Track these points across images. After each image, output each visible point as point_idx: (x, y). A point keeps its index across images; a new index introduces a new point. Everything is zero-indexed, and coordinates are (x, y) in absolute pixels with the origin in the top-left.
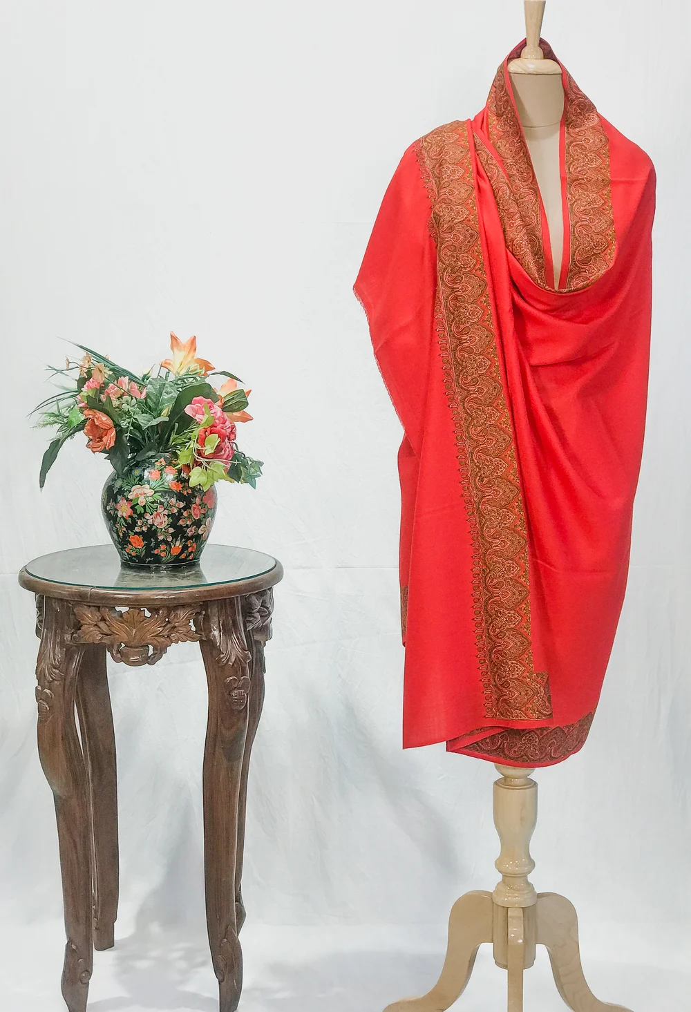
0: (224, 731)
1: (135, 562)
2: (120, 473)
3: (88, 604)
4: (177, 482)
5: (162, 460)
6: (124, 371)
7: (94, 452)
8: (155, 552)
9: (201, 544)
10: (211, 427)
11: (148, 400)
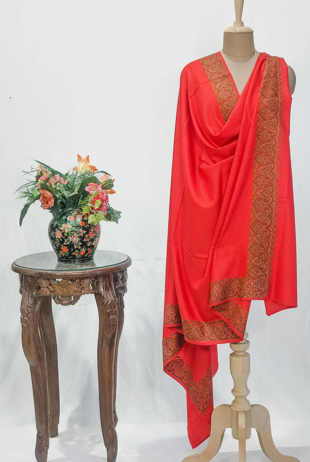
0: (106, 334)
1: (64, 258)
2: (56, 218)
3: (44, 278)
4: (83, 221)
5: (75, 212)
6: (57, 172)
7: (44, 209)
8: (73, 254)
9: (94, 249)
10: (97, 196)
11: (68, 185)
